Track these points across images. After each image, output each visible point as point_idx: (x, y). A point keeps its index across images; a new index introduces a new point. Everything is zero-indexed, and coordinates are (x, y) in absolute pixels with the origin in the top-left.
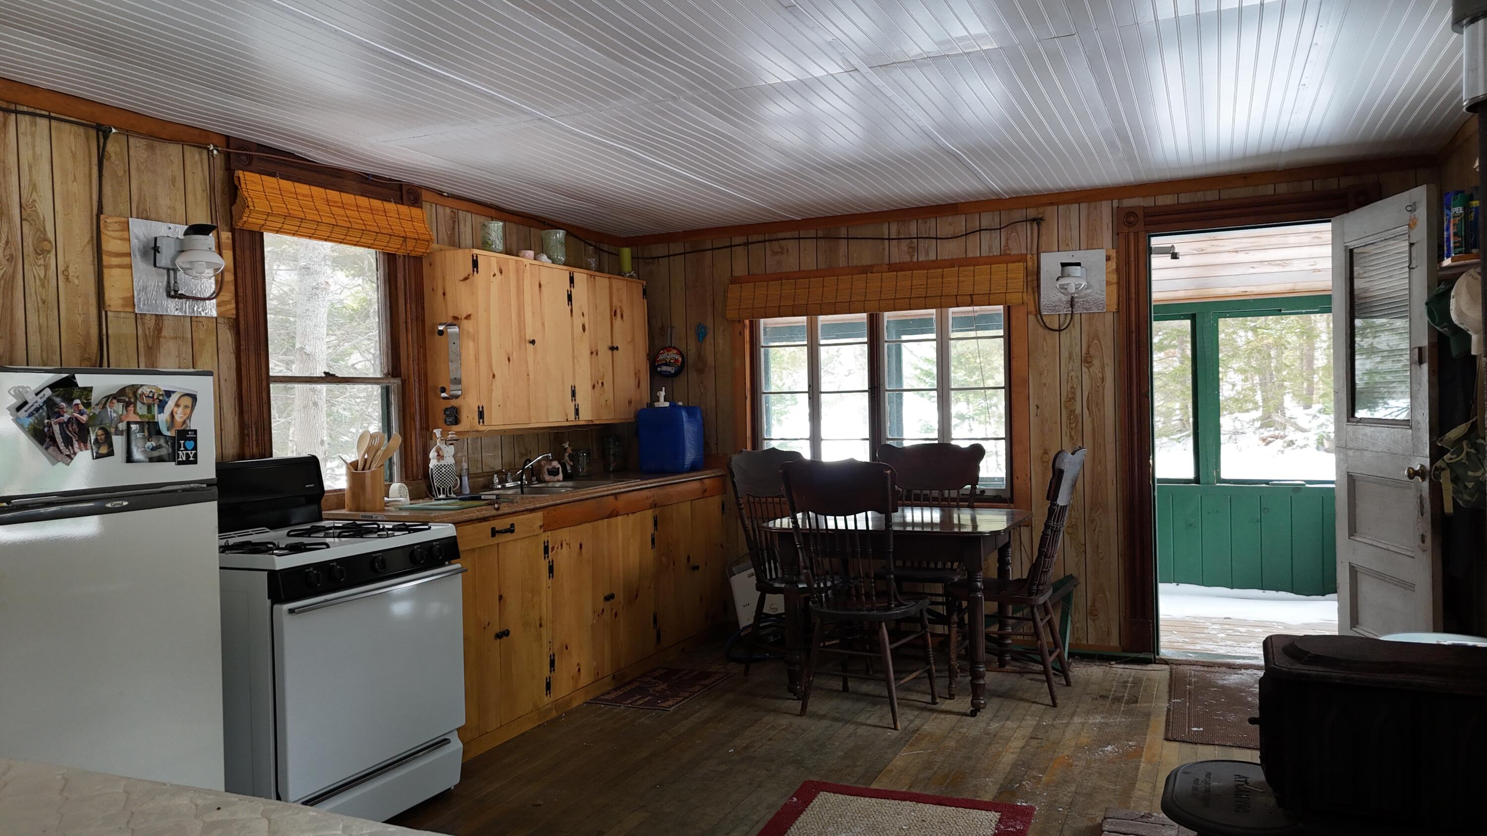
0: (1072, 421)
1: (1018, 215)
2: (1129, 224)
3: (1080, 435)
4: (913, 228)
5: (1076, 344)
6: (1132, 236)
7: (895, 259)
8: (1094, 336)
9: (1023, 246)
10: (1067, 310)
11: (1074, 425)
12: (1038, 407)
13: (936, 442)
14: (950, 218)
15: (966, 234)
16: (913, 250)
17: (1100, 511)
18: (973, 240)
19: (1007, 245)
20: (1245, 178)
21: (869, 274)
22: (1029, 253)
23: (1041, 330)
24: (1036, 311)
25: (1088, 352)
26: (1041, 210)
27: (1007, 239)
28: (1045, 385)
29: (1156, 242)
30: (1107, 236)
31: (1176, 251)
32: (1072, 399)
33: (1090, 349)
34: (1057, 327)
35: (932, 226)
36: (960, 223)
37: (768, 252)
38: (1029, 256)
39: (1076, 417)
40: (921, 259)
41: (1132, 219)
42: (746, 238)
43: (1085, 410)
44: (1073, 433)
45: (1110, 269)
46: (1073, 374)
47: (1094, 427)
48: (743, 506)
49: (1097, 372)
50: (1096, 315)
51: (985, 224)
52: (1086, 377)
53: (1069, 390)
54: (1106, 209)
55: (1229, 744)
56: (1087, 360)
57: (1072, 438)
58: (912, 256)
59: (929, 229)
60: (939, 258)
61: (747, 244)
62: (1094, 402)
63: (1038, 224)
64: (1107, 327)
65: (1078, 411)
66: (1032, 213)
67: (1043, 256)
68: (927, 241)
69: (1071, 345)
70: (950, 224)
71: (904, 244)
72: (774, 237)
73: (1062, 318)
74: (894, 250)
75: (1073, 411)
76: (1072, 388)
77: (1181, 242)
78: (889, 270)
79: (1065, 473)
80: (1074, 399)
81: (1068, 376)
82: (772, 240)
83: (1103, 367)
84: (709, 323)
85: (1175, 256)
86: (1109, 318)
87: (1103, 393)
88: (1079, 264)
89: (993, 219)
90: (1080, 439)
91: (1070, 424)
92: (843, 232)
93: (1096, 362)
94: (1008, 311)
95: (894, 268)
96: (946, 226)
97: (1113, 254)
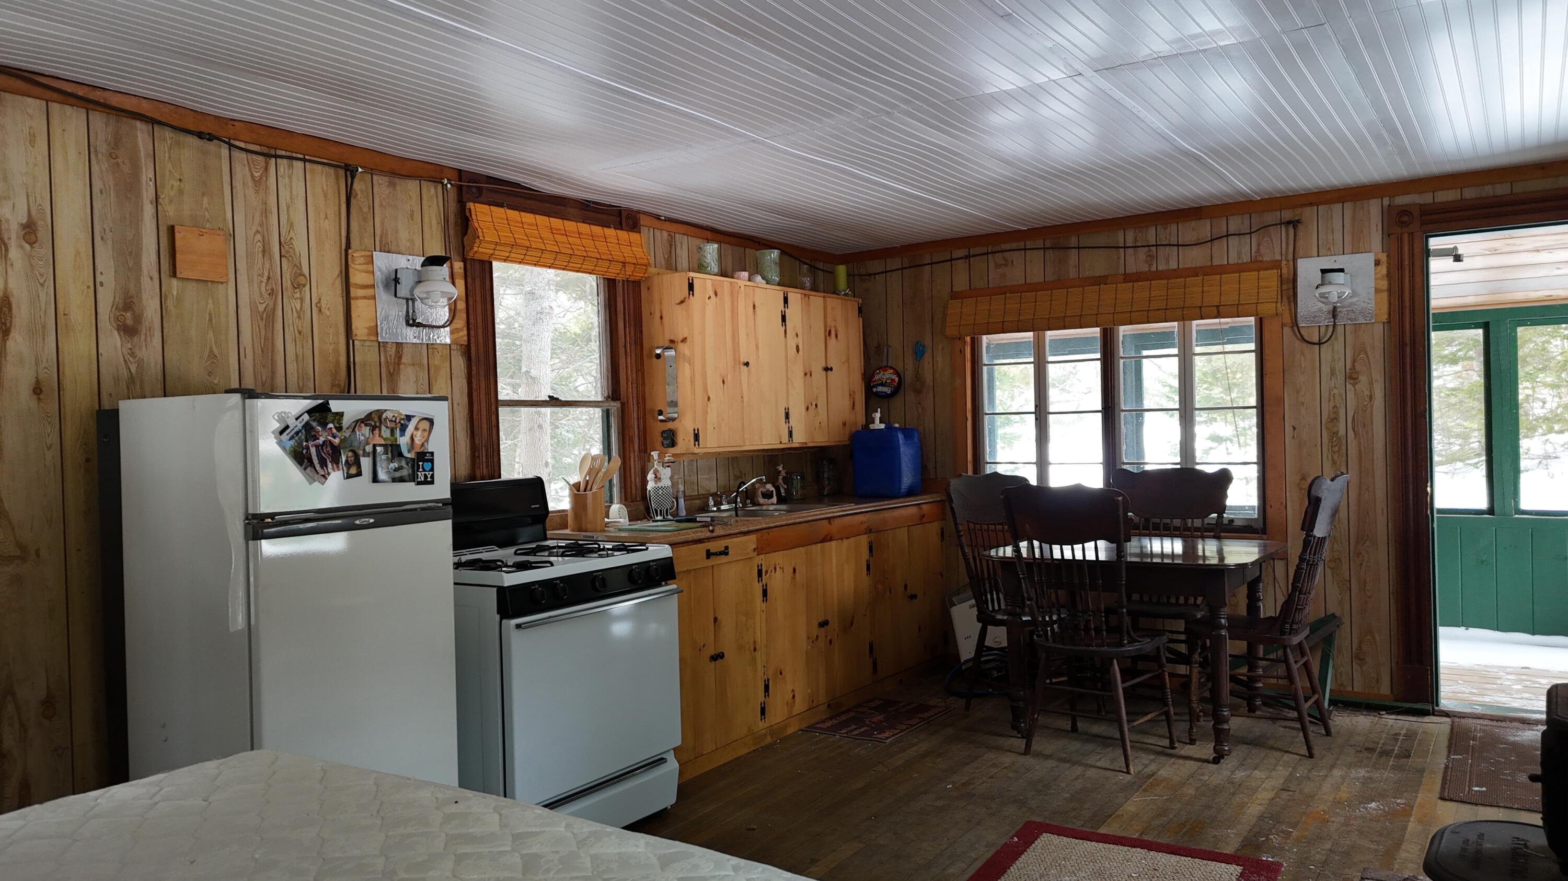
0: (1334, 444)
1: (1271, 218)
2: (1403, 224)
3: (1344, 459)
4: (1151, 235)
5: (1339, 359)
6: (1406, 236)
7: (1132, 268)
8: (1361, 349)
9: (1277, 250)
10: (1326, 321)
11: (1337, 448)
12: (1294, 428)
13: (1179, 466)
14: (1193, 223)
15: (1212, 240)
16: (1151, 258)
17: (1368, 543)
18: (1217, 246)
19: (1258, 250)
20: (1543, 168)
21: (1102, 285)
22: (1283, 259)
23: (1298, 344)
24: (1293, 323)
25: (1353, 368)
26: (1298, 211)
27: (1259, 245)
28: (1303, 404)
29: (1435, 243)
30: (1376, 238)
31: (1460, 252)
32: (1334, 419)
33: (1356, 364)
34: (1316, 340)
35: (1172, 232)
36: (1204, 229)
37: (991, 265)
38: (1284, 263)
39: (1339, 439)
40: (1160, 268)
41: (1406, 218)
42: (967, 250)
43: (1351, 433)
44: (1336, 457)
45: (1379, 276)
46: (1335, 391)
47: (1360, 451)
48: (962, 533)
49: (1363, 389)
50: (1363, 326)
51: (1233, 228)
52: (1350, 395)
53: (1331, 410)
54: (1374, 208)
55: (1516, 806)
56: (1352, 377)
57: (1334, 462)
58: (1150, 265)
59: (1170, 235)
60: (1180, 267)
61: (968, 257)
62: (1361, 422)
63: (1295, 227)
64: (1376, 338)
65: (1342, 432)
66: (1287, 215)
67: (1301, 263)
68: (1167, 248)
69: (1333, 360)
70: (1193, 230)
71: (1142, 253)
72: (999, 249)
73: (1323, 330)
74: (1131, 260)
75: (1336, 433)
76: (1335, 407)
77: (1464, 243)
78: (1125, 281)
79: (1323, 502)
80: (1336, 419)
81: (1330, 394)
82: (995, 252)
83: (1371, 384)
84: (928, 342)
85: (1458, 258)
86: (1379, 330)
87: (1371, 413)
88: (1342, 270)
89: (1243, 221)
90: (1344, 464)
91: (1332, 446)
92: (1073, 241)
93: (1363, 379)
94: (1260, 323)
95: (1129, 278)
96: (1189, 231)
97: (1383, 257)
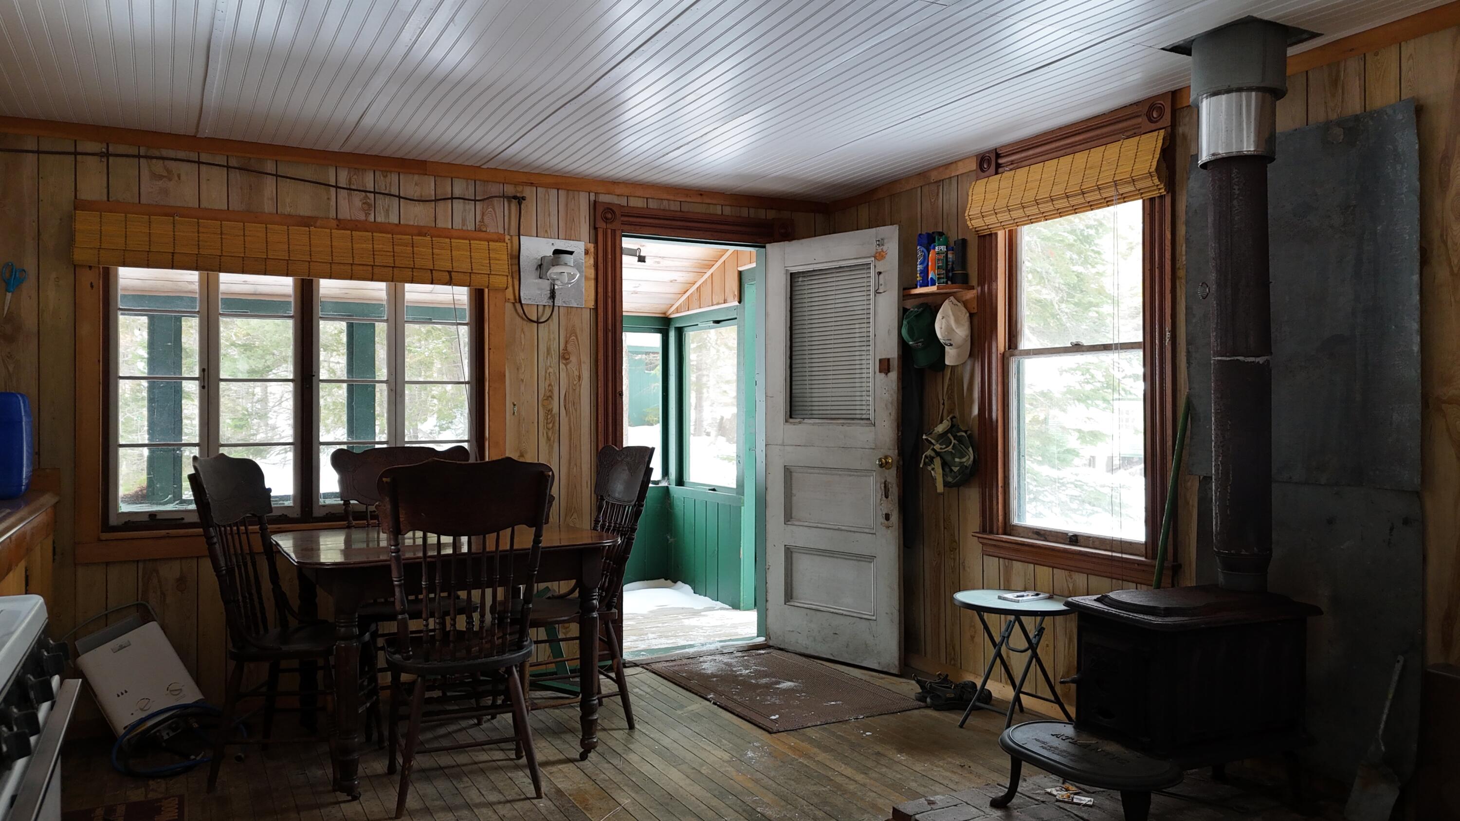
0: (549, 421)
1: (495, 189)
2: (606, 220)
3: (557, 435)
4: (368, 181)
5: (554, 339)
6: (609, 231)
7: (345, 213)
8: (572, 332)
9: (501, 224)
10: (545, 300)
11: (551, 425)
12: (514, 405)
14: (416, 177)
15: (436, 200)
16: (368, 207)
17: (575, 515)
18: (443, 208)
19: (482, 221)
20: (701, 195)
21: (312, 228)
22: (506, 233)
23: (518, 320)
24: (515, 299)
25: (566, 349)
26: (520, 188)
27: (483, 214)
28: (522, 380)
29: (628, 243)
30: (585, 229)
31: (642, 254)
32: (549, 397)
33: (568, 345)
34: (535, 319)
35: (392, 182)
36: (428, 187)
37: (145, 173)
38: (507, 237)
39: (553, 416)
40: (379, 220)
41: (609, 216)
42: (105, 145)
43: (562, 408)
44: (550, 434)
45: (588, 264)
46: (551, 370)
47: (570, 428)
49: (574, 369)
50: (574, 310)
51: (457, 192)
52: (563, 375)
53: (547, 388)
54: (583, 202)
56: (564, 357)
57: (548, 439)
58: (367, 215)
59: (390, 185)
60: (401, 222)
61: (107, 155)
62: (570, 403)
63: (520, 204)
64: (584, 323)
65: (555, 410)
66: (510, 190)
67: (523, 239)
68: (387, 198)
69: (549, 339)
70: (416, 184)
71: (357, 199)
72: (157, 153)
73: (541, 309)
74: (344, 204)
75: (550, 411)
76: (550, 385)
77: (650, 247)
78: (338, 227)
80: (551, 397)
81: (546, 372)
82: (152, 158)
83: (580, 364)
85: (642, 259)
86: (586, 315)
87: (580, 392)
88: (571, 253)
89: (467, 188)
90: (557, 440)
91: (547, 423)
92: (270, 167)
93: (573, 359)
94: (478, 299)
95: (341, 224)
96: (411, 186)
97: (591, 247)
